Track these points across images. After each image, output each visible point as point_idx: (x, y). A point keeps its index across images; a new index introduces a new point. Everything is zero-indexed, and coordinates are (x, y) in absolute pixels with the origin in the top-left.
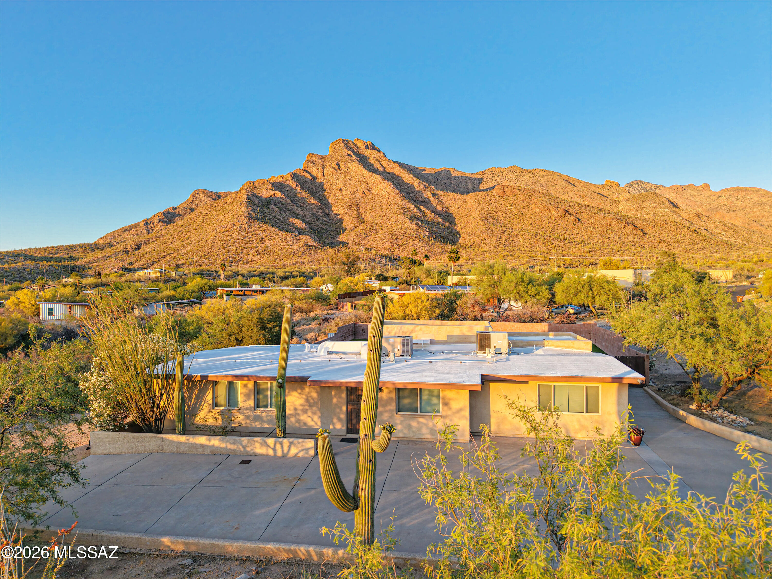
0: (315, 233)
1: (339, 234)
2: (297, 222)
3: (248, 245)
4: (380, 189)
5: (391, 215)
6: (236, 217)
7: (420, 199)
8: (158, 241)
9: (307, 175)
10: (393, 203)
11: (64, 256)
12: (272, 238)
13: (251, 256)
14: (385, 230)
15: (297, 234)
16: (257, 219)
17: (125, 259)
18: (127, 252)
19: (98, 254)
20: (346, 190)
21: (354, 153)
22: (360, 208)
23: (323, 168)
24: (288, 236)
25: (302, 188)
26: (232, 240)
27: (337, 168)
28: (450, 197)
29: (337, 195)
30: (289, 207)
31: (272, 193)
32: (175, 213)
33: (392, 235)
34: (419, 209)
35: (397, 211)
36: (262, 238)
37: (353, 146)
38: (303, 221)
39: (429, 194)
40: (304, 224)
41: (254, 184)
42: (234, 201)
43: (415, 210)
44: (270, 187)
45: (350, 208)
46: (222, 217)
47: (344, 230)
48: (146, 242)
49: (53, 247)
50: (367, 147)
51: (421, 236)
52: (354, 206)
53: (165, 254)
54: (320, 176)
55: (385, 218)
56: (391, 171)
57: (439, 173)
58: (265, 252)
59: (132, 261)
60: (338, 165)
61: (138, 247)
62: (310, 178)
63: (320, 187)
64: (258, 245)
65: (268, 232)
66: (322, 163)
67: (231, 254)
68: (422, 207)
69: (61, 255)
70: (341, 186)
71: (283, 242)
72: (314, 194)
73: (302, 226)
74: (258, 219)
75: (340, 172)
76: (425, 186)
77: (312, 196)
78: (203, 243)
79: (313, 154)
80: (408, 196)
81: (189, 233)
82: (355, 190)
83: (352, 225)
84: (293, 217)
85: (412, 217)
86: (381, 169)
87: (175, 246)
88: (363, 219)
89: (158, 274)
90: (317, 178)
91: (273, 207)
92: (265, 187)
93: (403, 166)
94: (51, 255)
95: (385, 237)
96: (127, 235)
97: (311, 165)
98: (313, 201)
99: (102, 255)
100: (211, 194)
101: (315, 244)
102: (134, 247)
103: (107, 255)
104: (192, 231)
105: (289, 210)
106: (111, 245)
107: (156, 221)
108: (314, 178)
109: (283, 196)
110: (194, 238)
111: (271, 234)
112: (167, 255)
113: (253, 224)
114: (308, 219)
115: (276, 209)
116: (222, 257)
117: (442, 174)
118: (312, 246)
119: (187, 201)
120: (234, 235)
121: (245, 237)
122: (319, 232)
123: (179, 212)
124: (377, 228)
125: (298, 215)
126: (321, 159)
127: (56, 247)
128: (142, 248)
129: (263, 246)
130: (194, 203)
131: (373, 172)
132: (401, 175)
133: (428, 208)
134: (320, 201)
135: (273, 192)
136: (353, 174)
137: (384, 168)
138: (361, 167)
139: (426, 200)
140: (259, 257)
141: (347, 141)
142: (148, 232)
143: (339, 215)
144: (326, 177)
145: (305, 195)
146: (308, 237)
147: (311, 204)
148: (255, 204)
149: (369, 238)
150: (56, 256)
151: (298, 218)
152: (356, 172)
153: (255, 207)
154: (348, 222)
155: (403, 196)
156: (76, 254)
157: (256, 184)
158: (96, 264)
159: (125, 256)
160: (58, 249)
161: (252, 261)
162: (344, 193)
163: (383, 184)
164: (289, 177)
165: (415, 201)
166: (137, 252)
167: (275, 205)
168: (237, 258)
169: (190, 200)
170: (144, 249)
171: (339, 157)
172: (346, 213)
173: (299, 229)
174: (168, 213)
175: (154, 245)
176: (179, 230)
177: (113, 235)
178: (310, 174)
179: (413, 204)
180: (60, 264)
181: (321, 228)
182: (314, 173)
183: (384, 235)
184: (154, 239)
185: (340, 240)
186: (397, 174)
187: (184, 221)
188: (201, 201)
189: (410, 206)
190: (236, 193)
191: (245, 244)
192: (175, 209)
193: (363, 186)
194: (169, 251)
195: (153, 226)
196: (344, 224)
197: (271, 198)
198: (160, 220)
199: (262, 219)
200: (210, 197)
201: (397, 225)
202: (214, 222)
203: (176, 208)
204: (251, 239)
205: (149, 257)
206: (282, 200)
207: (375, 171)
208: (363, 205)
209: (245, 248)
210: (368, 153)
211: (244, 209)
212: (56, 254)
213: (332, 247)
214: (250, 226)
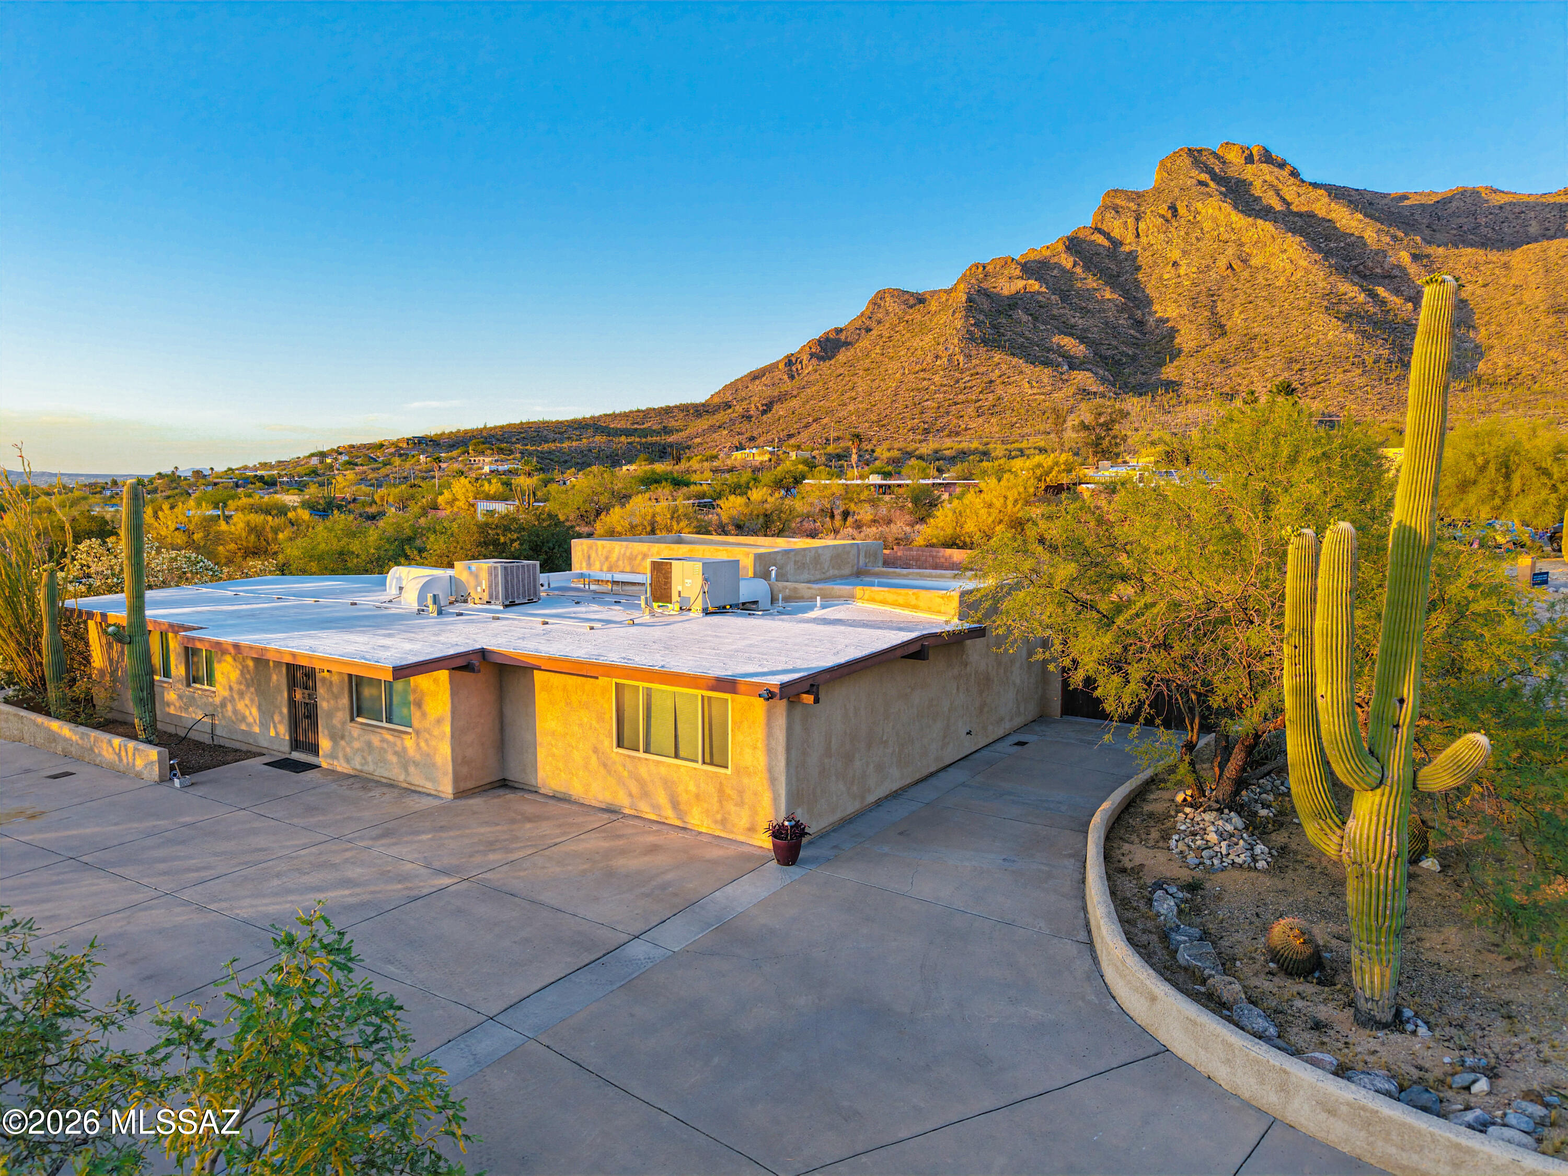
0: (1107, 364)
1: (1162, 364)
2: (1068, 343)
3: (962, 397)
4: (1272, 255)
5: (1296, 313)
6: (942, 340)
7: (1379, 271)
8: (802, 395)
9: (1100, 239)
10: (1302, 285)
11: (655, 427)
12: (1012, 379)
13: (966, 419)
14: (1276, 350)
15: (1066, 368)
16: (983, 341)
17: (744, 430)
18: (749, 418)
19: (704, 423)
20: (1188, 265)
21: (1214, 177)
22: (1219, 304)
23: (1138, 219)
24: (1045, 374)
25: (1087, 268)
26: (933, 387)
27: (1169, 215)
28: (1464, 260)
29: (1166, 276)
30: (1055, 312)
31: (1020, 284)
32: (839, 340)
33: (1291, 361)
34: (1373, 295)
35: (1311, 304)
36: (991, 382)
37: (1212, 160)
38: (1082, 340)
39: (1405, 257)
40: (1082, 347)
41: (984, 268)
42: (944, 307)
43: (1362, 298)
44: (1018, 272)
45: (1194, 303)
46: (916, 343)
47: (1175, 354)
48: (782, 398)
49: (638, 411)
50: (1250, 159)
51: (1369, 360)
52: (1203, 299)
53: (811, 420)
54: (1130, 237)
55: (1278, 321)
56: (1304, 209)
57: (1445, 201)
58: (994, 410)
59: (755, 434)
60: (1173, 209)
61: (768, 408)
62: (1106, 243)
63: (1127, 264)
64: (981, 396)
65: (1004, 367)
66: (1134, 208)
67: (927, 417)
68: (1380, 290)
69: (649, 424)
70: (1176, 255)
71: (1032, 387)
72: (1112, 280)
73: (1078, 349)
74: (985, 342)
75: (1176, 224)
76: (1394, 238)
77: (1106, 283)
78: (877, 396)
79: (1116, 191)
80: (1346, 264)
81: (855, 377)
82: (1210, 261)
83: (1193, 344)
84: (1061, 333)
85: (1349, 315)
86: (1278, 206)
87: (828, 404)
88: (1222, 326)
89: (767, 457)
90: (1121, 244)
91: (1020, 314)
92: (1006, 272)
93: (1337, 193)
94: (636, 426)
95: (1273, 366)
96: (756, 387)
97: (1109, 215)
98: (1108, 295)
99: (710, 423)
100: (906, 297)
101: (1101, 389)
102: (761, 408)
103: (718, 424)
104: (861, 373)
105: (1054, 317)
106: (728, 406)
107: (805, 358)
108: (1116, 244)
109: (1044, 289)
110: (862, 386)
111: (1010, 372)
112: (814, 421)
113: (974, 352)
114: (1094, 335)
115: (1025, 318)
116: (910, 424)
117: (1454, 204)
118: (1095, 393)
119: (862, 314)
120: (937, 378)
121: (957, 382)
122: (1118, 363)
123: (846, 338)
124: (1255, 345)
125: (1073, 327)
126: (1133, 200)
127: (643, 411)
128: (774, 411)
129: (991, 399)
130: (875, 318)
131: (1257, 216)
132: (1333, 216)
133: (1397, 292)
134: (1126, 293)
135: (1024, 282)
136: (1207, 225)
137: (1289, 204)
138: (1227, 207)
139: (1396, 272)
140: (981, 420)
141: (1200, 151)
142: (792, 377)
143: (1168, 320)
144: (1144, 240)
145: (1092, 282)
146: (1089, 374)
147: (1103, 301)
148: (982, 311)
149: (1232, 371)
150: (642, 427)
151: (1071, 335)
152: (1215, 220)
153: (982, 317)
154: (1187, 338)
155: (1330, 266)
156: (674, 423)
157: (990, 268)
158: (698, 440)
159: (745, 426)
160: (646, 414)
161: (966, 429)
162: (1182, 271)
163: (1279, 241)
164: (1061, 247)
165: (1364, 277)
166: (765, 418)
167: (1027, 311)
168: (939, 424)
169: (868, 313)
170: (777, 411)
171: (1177, 190)
172: (1183, 317)
173: (1072, 357)
174: (827, 339)
175: (794, 403)
176: (838, 372)
177: (734, 387)
178: (1107, 235)
179: (1355, 284)
180: (644, 440)
181: (1123, 354)
182: (1116, 234)
183: (1270, 362)
184: (795, 393)
185: (1164, 377)
186: (1321, 213)
187: (849, 354)
188: (887, 313)
189: (1350, 290)
190: (948, 292)
191: (957, 395)
192: (839, 331)
193: (1231, 251)
194: (818, 415)
195: (799, 367)
196: (1177, 341)
197: (1019, 296)
198: (812, 355)
199: (994, 340)
200: (905, 302)
201: (1308, 337)
202: (902, 353)
203: (841, 330)
204: (969, 385)
205: (784, 426)
206: (1040, 298)
207: (1266, 213)
208: (1227, 295)
209: (956, 404)
210: (1249, 173)
211: (959, 324)
212: (643, 424)
213: (1141, 395)
214: (969, 357)
